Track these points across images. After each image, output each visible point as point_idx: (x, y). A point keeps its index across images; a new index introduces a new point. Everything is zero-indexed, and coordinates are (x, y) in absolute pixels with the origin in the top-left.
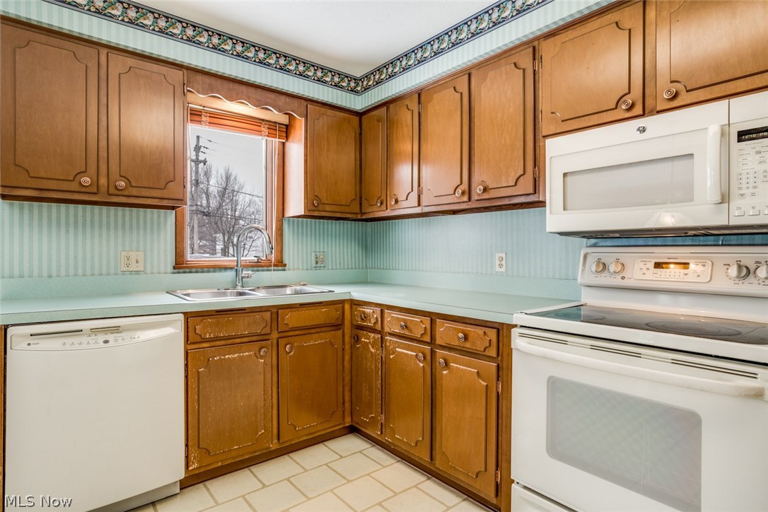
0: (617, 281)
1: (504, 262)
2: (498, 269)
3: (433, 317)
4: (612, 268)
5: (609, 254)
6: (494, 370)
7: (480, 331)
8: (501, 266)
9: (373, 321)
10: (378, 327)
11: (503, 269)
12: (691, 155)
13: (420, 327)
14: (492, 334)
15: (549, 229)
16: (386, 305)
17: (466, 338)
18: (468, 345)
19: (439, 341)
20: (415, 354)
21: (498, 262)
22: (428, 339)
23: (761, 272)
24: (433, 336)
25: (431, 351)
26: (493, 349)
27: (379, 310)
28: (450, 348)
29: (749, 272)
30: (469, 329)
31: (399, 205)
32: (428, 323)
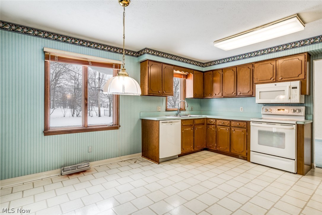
0: (270, 113)
1: (242, 109)
2: (241, 111)
3: (231, 121)
4: (269, 110)
5: (268, 108)
6: (246, 130)
7: (243, 123)
8: (241, 110)
9: (213, 123)
10: (215, 124)
11: (242, 111)
12: (284, 90)
13: (227, 123)
14: (245, 123)
15: (256, 103)
17: (239, 124)
18: (240, 126)
19: (232, 126)
20: (225, 129)
22: (229, 125)
23: (297, 111)
24: (230, 125)
25: (230, 128)
26: (246, 126)
27: (215, 120)
28: (235, 127)
29: (295, 111)
30: (240, 122)
31: (216, 95)
32: (229, 122)
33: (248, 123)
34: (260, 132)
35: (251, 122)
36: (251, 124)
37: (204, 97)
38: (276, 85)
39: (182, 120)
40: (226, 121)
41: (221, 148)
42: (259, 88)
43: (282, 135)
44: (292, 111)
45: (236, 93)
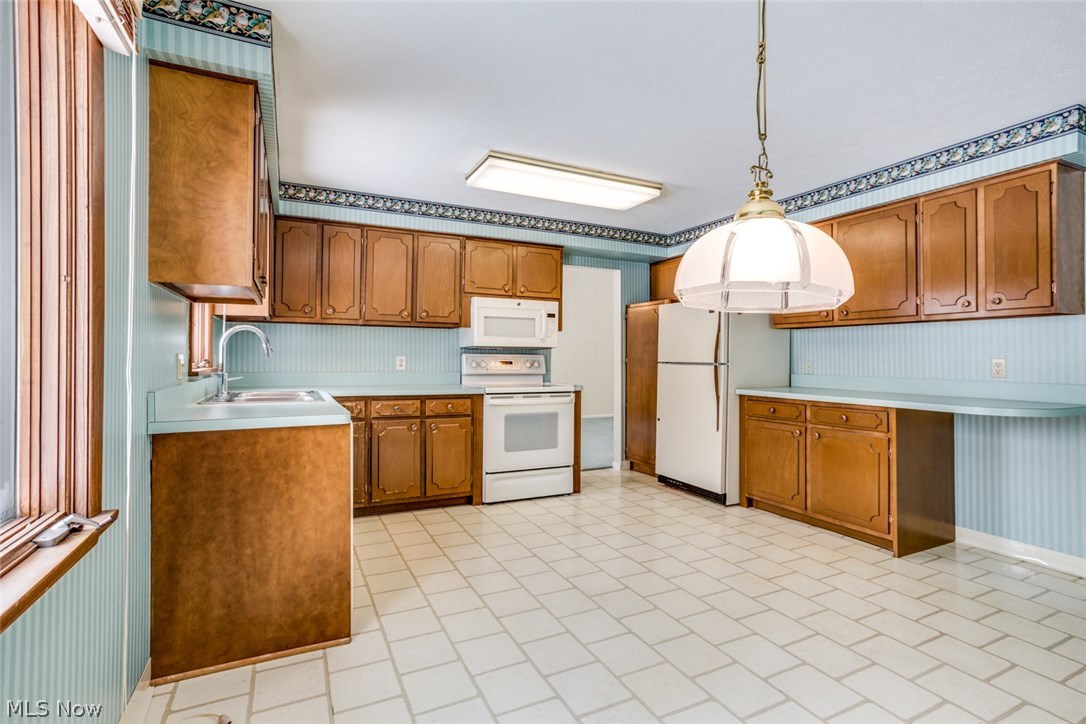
0: (484, 371)
1: (404, 363)
3: (423, 399)
4: (483, 365)
5: (478, 357)
6: (469, 422)
7: (461, 401)
8: (401, 365)
9: (356, 411)
11: (403, 368)
12: (535, 319)
13: (413, 408)
14: (469, 402)
17: (453, 407)
18: (453, 411)
19: (428, 413)
20: (405, 427)
21: (398, 363)
22: (418, 414)
23: (536, 365)
24: (423, 412)
25: (422, 422)
26: (468, 410)
28: (436, 417)
29: (532, 365)
30: (453, 401)
31: (336, 315)
32: (418, 403)
33: (476, 399)
34: (509, 420)
35: (486, 397)
36: (488, 400)
38: (519, 304)
40: (407, 402)
41: (390, 496)
43: (553, 417)
44: (528, 365)
45: (412, 314)
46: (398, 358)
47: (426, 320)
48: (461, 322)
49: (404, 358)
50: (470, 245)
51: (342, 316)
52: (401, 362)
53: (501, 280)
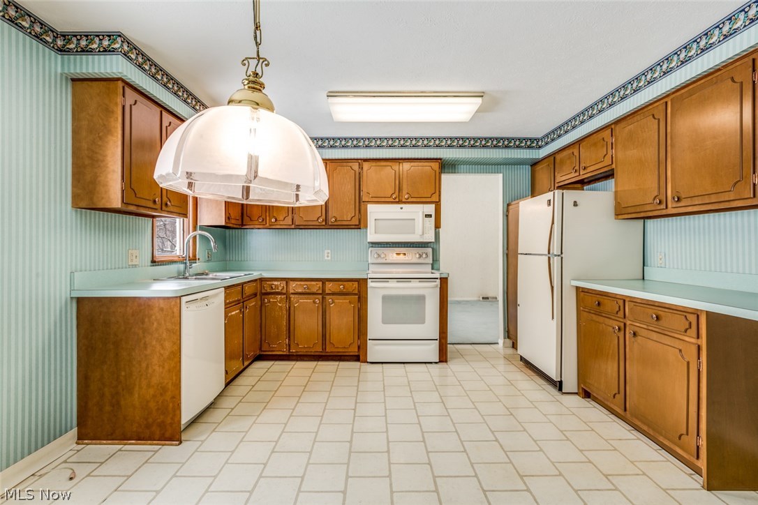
0: (384, 261)
1: (330, 255)
2: (326, 258)
3: (324, 281)
4: (383, 256)
5: (380, 250)
6: (357, 299)
7: (350, 283)
8: (328, 256)
9: (280, 288)
10: (284, 291)
11: (329, 258)
12: (414, 219)
13: (316, 287)
14: (356, 284)
15: (369, 240)
16: (288, 278)
17: (344, 288)
18: (344, 290)
19: (327, 291)
20: (312, 301)
21: (326, 255)
22: (321, 292)
23: (424, 256)
24: (324, 290)
25: (323, 298)
26: (357, 290)
27: (285, 282)
28: (333, 294)
29: (421, 256)
30: (345, 283)
31: (278, 223)
32: (320, 284)
33: (362, 283)
34: (386, 299)
35: (369, 280)
36: (370, 284)
37: (242, 225)
38: (402, 208)
39: (227, 288)
40: (313, 283)
41: (301, 348)
42: (375, 212)
43: (421, 299)
44: (418, 256)
45: (326, 220)
46: (326, 251)
47: (335, 224)
48: (359, 224)
49: (329, 251)
50: (366, 166)
51: (281, 223)
52: (327, 255)
53: (389, 190)
